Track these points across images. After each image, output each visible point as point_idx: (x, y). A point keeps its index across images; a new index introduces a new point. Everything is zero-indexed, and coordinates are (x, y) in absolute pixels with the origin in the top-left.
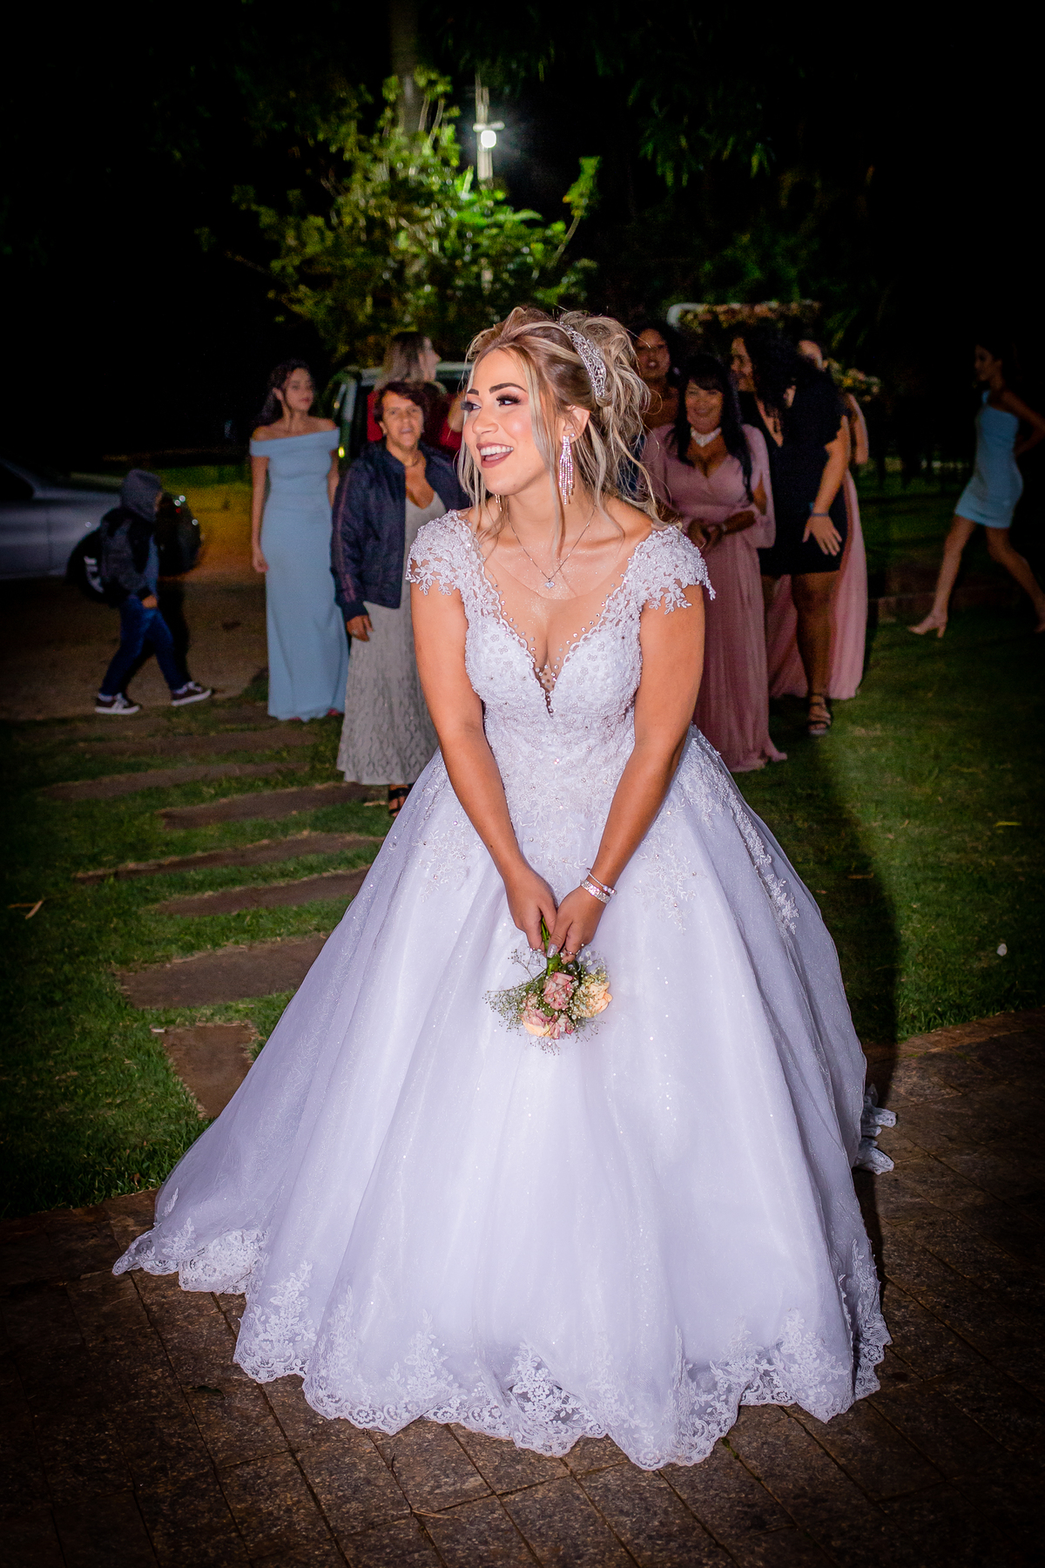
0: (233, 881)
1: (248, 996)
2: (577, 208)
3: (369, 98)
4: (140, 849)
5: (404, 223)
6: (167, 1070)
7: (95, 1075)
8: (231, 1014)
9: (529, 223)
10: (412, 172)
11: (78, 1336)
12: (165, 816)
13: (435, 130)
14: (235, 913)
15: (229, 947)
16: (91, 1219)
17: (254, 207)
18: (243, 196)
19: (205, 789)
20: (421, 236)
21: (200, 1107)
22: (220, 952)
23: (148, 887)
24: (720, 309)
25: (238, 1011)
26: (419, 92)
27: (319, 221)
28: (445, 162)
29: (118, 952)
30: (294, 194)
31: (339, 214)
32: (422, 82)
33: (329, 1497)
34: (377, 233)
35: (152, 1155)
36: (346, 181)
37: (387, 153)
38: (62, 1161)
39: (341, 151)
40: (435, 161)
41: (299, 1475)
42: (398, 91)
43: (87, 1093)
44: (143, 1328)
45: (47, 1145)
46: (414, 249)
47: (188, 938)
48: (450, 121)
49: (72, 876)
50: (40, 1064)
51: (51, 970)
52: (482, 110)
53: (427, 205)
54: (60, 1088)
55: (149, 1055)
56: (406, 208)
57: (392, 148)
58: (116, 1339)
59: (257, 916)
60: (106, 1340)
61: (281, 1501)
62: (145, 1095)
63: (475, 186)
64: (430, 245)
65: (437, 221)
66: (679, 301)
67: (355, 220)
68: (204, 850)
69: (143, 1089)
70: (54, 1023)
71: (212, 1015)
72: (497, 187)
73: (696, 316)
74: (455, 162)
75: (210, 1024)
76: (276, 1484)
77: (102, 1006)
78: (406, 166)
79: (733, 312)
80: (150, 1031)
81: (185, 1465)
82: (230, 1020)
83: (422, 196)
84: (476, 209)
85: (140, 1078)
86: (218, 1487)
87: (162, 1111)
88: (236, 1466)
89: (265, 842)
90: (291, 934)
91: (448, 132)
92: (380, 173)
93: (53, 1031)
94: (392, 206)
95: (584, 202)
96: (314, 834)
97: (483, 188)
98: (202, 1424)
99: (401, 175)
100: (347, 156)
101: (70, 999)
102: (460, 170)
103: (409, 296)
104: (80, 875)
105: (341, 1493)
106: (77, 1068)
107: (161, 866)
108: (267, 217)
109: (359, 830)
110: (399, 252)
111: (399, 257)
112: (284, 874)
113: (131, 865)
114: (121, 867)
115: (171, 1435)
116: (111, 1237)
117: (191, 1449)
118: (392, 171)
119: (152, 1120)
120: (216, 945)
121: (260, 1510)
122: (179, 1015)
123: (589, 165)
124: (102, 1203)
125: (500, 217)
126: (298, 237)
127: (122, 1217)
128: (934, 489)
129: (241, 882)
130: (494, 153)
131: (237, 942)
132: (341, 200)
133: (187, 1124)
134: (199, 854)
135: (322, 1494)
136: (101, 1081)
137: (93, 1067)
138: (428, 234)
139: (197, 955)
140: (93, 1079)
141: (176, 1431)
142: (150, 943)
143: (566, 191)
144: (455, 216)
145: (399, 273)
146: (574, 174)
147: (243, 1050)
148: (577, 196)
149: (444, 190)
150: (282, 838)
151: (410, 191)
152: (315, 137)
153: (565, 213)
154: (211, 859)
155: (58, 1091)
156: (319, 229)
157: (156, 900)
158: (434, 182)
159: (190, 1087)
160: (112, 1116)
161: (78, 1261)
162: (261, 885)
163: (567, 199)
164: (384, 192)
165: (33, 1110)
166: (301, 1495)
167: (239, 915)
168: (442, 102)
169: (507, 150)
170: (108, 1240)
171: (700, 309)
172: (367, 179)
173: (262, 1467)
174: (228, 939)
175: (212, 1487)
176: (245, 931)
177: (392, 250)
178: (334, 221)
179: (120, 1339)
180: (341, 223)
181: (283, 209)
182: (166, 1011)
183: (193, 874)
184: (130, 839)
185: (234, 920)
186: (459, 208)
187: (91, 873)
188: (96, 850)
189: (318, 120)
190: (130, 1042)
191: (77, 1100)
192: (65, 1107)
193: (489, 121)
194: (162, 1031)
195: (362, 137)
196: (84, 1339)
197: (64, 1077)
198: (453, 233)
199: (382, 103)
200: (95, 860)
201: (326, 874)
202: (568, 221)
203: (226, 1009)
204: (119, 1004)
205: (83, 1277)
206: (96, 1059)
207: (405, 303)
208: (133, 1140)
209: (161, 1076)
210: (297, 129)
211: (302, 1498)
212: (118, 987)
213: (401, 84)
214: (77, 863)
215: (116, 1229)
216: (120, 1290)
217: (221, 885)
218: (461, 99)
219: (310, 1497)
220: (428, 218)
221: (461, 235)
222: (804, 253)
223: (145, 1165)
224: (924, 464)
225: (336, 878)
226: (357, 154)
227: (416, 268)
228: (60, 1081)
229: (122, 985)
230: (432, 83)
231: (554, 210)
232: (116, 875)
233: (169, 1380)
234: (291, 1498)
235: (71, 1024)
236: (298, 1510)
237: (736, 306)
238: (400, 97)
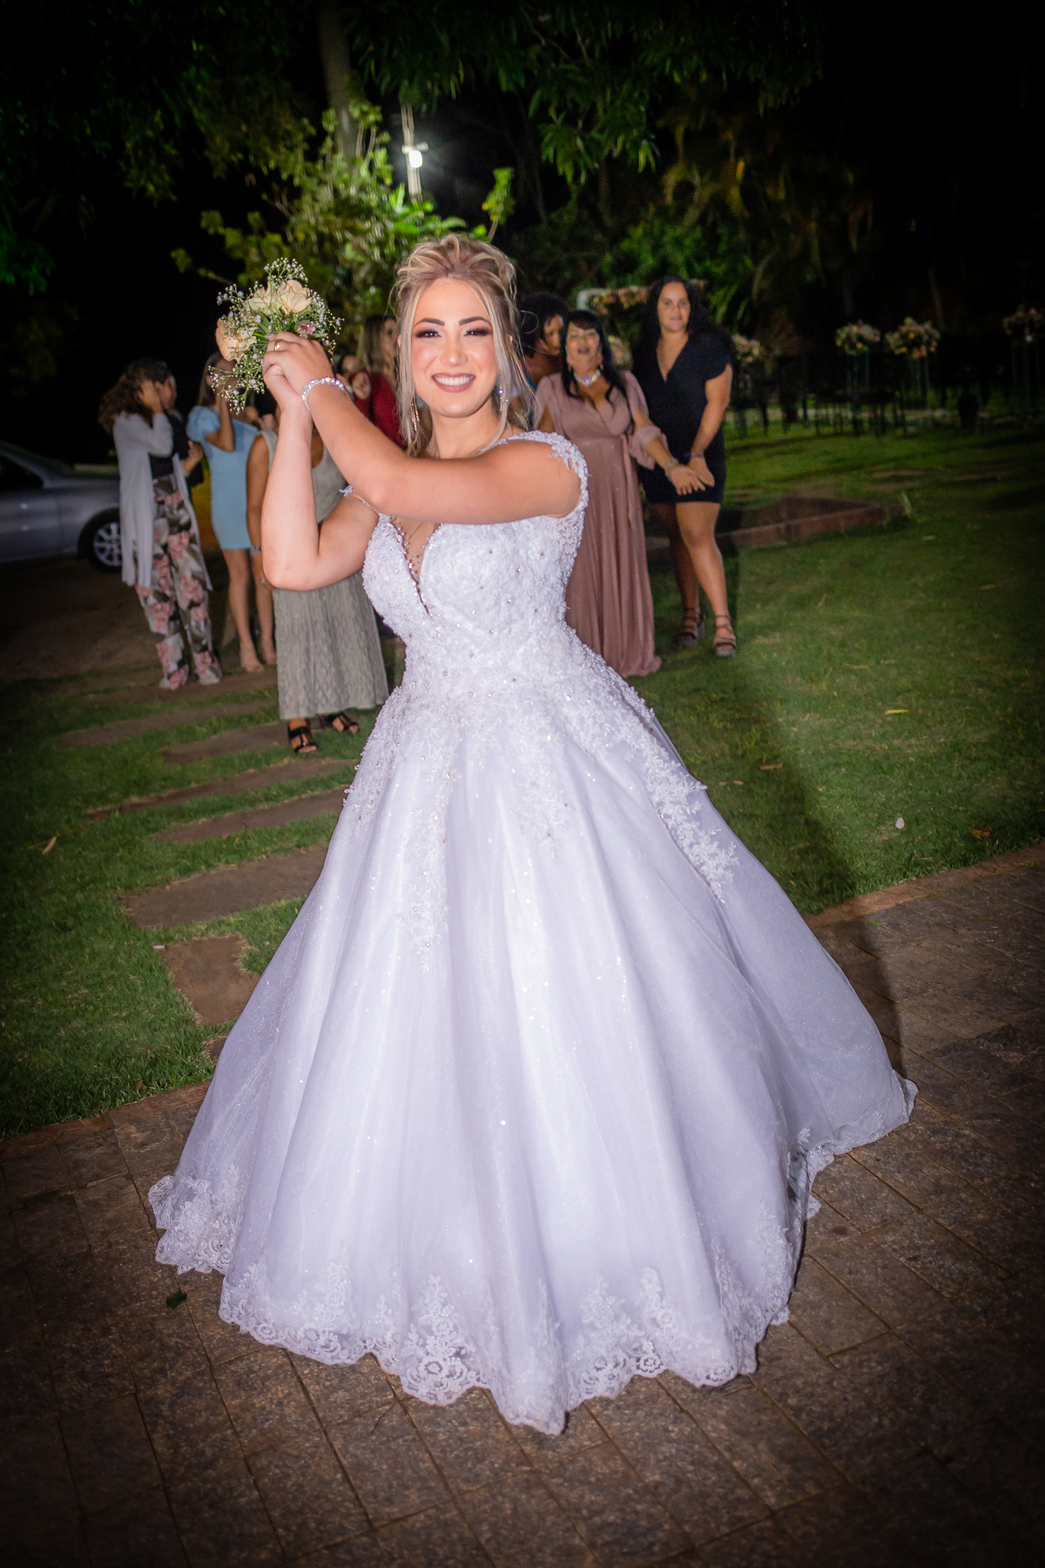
0: (225, 807)
1: (238, 910)
2: (495, 214)
3: (312, 131)
4: (142, 785)
5: (349, 235)
6: (167, 983)
7: (104, 991)
8: (224, 927)
9: (455, 229)
10: (353, 191)
11: (84, 1243)
12: (165, 754)
13: (370, 154)
14: (225, 837)
15: (222, 867)
16: (97, 1129)
17: (221, 230)
18: (211, 220)
19: (198, 728)
20: (365, 246)
21: (197, 1015)
22: (213, 872)
23: (150, 818)
24: (621, 292)
25: (229, 925)
26: (354, 122)
27: (276, 238)
28: (380, 181)
29: (123, 880)
30: (254, 217)
31: (293, 231)
32: (356, 113)
33: (317, 1387)
34: (327, 246)
35: (154, 1063)
36: (296, 202)
37: (331, 177)
38: (75, 1073)
39: (291, 177)
40: (371, 181)
41: (289, 1368)
42: (336, 123)
43: (97, 1008)
44: (144, 1231)
45: (61, 1060)
46: (360, 258)
47: (185, 861)
48: (382, 145)
49: (83, 813)
50: (55, 985)
51: (65, 899)
52: (408, 134)
53: (368, 218)
54: (72, 1006)
55: (151, 970)
56: (350, 223)
57: (334, 172)
58: (119, 1244)
59: (245, 837)
60: (110, 1245)
61: (272, 1394)
62: (148, 1007)
63: (407, 200)
64: (373, 253)
65: (377, 232)
66: (586, 287)
67: (307, 236)
68: (199, 782)
69: (146, 1002)
70: (67, 947)
71: (207, 929)
72: (425, 199)
73: (601, 299)
74: (388, 181)
75: (204, 938)
76: (268, 1378)
77: (109, 929)
78: (347, 185)
79: (632, 295)
80: (151, 948)
81: (183, 1364)
82: (223, 933)
83: (364, 211)
84: (409, 220)
85: (143, 992)
86: (214, 1384)
87: (164, 1020)
88: (231, 1362)
89: (251, 771)
90: (274, 851)
91: (381, 156)
92: (326, 194)
93: (66, 953)
94: (338, 221)
95: (500, 208)
96: (294, 761)
97: (414, 202)
98: (198, 1322)
99: (344, 195)
100: (297, 181)
101: (81, 924)
102: (394, 187)
103: (357, 298)
104: (90, 811)
105: (328, 1383)
106: (87, 986)
107: (160, 799)
108: (232, 237)
109: (332, 755)
110: (346, 261)
111: (347, 266)
112: (268, 799)
113: (135, 799)
114: (126, 802)
115: (170, 1336)
116: (115, 1144)
117: (189, 1348)
118: (336, 192)
119: (155, 1030)
120: (209, 866)
121: (253, 1405)
122: (178, 931)
123: (503, 176)
124: (107, 1113)
125: (430, 226)
126: (261, 254)
127: (125, 1125)
128: (812, 431)
129: (230, 808)
130: (421, 172)
131: (227, 862)
132: (293, 219)
133: (185, 1033)
134: (194, 785)
135: (310, 1385)
136: (109, 996)
137: (101, 985)
138: (370, 244)
139: (195, 876)
140: (102, 995)
141: (174, 1332)
142: (152, 868)
143: (484, 198)
144: (391, 226)
145: (348, 279)
146: (490, 184)
147: (235, 960)
148: (495, 204)
149: (381, 205)
150: (266, 766)
151: (352, 207)
152: (267, 165)
153: (485, 219)
154: (205, 789)
155: (70, 1008)
156: (277, 246)
157: (154, 830)
158: (373, 199)
159: (188, 996)
160: (120, 1028)
161: (85, 1170)
162: (248, 809)
163: (485, 207)
164: (329, 210)
165: (48, 1028)
166: (292, 1387)
167: (229, 838)
168: (374, 130)
169: (432, 169)
170: (112, 1148)
171: (604, 293)
172: (315, 200)
173: (255, 1361)
174: (220, 860)
175: (208, 1385)
176: (235, 852)
177: (340, 259)
178: (290, 238)
179: (123, 1244)
180: (296, 239)
181: (246, 230)
182: (166, 930)
183: (187, 803)
184: (133, 777)
185: (225, 842)
186: (395, 220)
187: (100, 809)
188: (104, 788)
189: (268, 150)
190: (134, 960)
191: (88, 1016)
192: (77, 1023)
193: (415, 144)
194: (162, 947)
195: (309, 165)
196: (90, 1245)
197: (76, 995)
198: (391, 243)
199: (323, 134)
200: (103, 797)
201: (303, 796)
202: (488, 225)
203: (219, 923)
204: (123, 926)
205: (89, 1185)
206: (104, 976)
207: (354, 304)
208: (138, 1049)
209: (162, 989)
210: (252, 159)
211: (292, 1390)
212: (123, 910)
213: (338, 117)
214: (88, 801)
215: (118, 1137)
216: (123, 1195)
217: (213, 812)
218: (389, 125)
219: (300, 1389)
220: (370, 230)
221: (397, 243)
222: (688, 242)
223: (148, 1073)
224: (800, 413)
225: (313, 798)
226: (305, 178)
227: (362, 274)
228: (72, 999)
229: (127, 907)
230: (364, 114)
231: (475, 217)
232: (121, 809)
233: (168, 1281)
234: (282, 1391)
235: (81, 946)
236: (289, 1402)
237: (634, 289)
238: (338, 128)
